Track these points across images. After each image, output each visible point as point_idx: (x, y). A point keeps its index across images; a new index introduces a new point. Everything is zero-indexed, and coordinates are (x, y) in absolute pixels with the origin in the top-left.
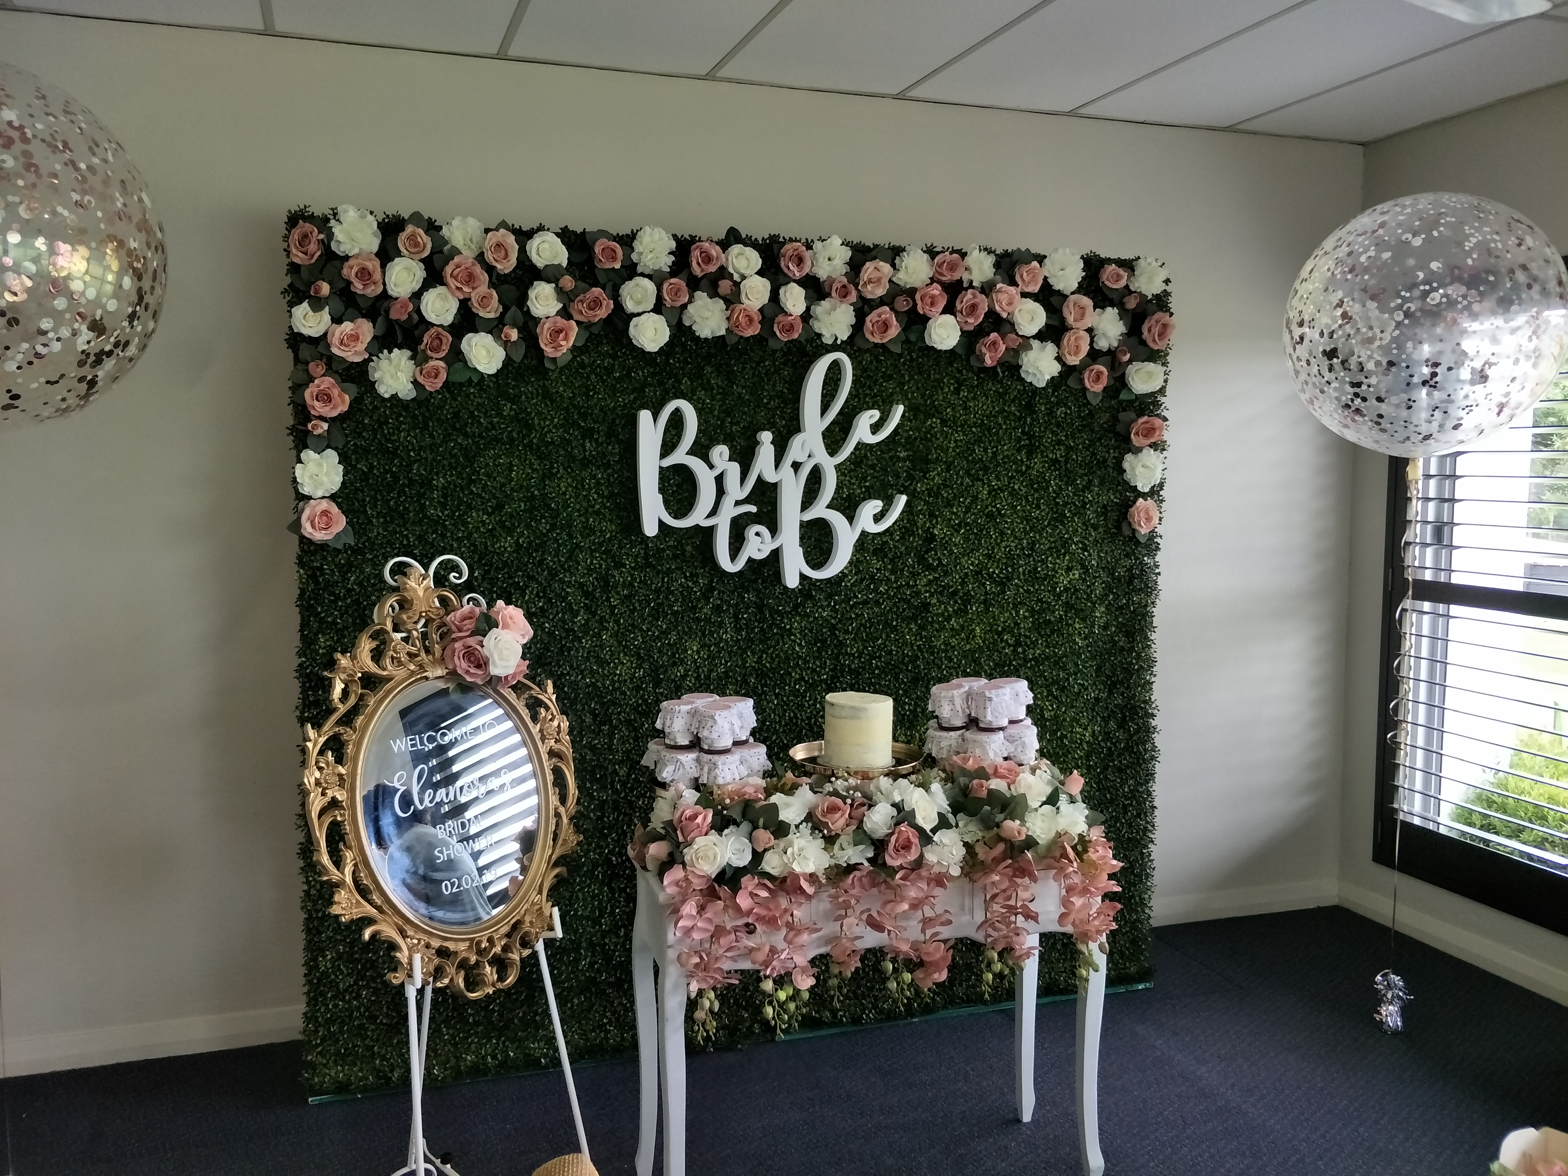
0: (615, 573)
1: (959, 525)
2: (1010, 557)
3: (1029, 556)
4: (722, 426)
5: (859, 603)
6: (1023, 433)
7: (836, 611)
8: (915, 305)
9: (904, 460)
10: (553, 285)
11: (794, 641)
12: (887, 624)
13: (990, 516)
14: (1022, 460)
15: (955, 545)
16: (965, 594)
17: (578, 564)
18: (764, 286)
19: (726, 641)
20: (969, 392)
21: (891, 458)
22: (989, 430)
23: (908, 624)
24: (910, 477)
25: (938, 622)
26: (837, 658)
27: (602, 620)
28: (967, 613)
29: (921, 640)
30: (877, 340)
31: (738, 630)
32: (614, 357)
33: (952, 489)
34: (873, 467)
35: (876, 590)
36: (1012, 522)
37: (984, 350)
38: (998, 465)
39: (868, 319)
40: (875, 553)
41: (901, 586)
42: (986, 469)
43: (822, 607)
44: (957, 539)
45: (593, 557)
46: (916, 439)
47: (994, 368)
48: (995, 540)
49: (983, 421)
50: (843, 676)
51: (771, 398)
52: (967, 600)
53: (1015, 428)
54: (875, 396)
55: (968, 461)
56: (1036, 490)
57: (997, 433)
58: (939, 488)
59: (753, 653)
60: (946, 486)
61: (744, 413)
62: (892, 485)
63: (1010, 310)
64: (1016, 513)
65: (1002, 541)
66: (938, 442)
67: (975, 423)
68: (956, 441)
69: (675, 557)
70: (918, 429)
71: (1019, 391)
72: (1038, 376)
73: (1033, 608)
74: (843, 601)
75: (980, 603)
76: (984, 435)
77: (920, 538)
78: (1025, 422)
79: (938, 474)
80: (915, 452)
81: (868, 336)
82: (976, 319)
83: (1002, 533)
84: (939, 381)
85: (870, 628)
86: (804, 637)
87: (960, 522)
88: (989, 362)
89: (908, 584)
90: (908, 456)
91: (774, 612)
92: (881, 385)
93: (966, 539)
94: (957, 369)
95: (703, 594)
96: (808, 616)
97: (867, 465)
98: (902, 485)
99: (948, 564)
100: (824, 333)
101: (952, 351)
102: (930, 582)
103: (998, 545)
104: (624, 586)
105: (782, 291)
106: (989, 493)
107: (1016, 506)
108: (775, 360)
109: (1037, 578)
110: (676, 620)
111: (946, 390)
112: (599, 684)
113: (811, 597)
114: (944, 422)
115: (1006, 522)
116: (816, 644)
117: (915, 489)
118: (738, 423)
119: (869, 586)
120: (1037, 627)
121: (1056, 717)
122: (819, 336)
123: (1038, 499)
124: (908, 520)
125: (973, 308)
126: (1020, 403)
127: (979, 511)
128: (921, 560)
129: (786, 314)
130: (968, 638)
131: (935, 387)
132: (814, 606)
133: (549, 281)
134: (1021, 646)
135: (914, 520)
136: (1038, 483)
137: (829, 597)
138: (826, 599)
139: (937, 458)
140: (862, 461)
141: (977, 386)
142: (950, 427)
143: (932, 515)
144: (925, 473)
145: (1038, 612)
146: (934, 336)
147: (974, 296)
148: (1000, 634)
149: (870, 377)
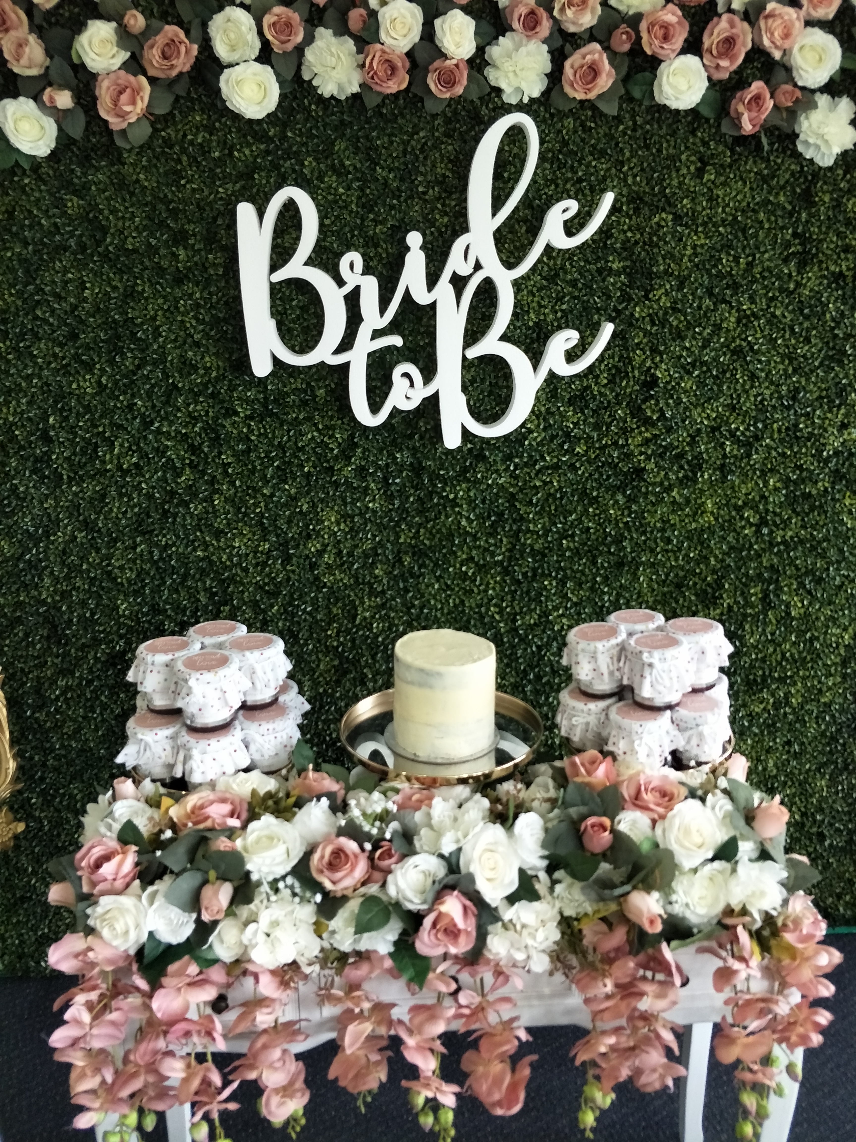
0: (227, 423)
1: (693, 364)
2: (761, 408)
3: (788, 408)
4: (361, 228)
5: (548, 468)
6: (795, 235)
7: (516, 477)
8: (639, 38)
9: (618, 274)
10: (114, 24)
11: (459, 513)
12: (584, 494)
13: (738, 353)
14: (790, 275)
15: (685, 392)
16: (695, 457)
17: (179, 410)
18: (413, 15)
19: (374, 512)
20: (718, 174)
21: (599, 271)
22: (744, 231)
23: (613, 496)
24: (626, 298)
25: (655, 494)
26: (516, 535)
27: (213, 480)
28: (695, 481)
29: (629, 515)
30: (580, 96)
31: (390, 498)
32: (211, 130)
33: (685, 315)
34: (573, 283)
35: (571, 451)
36: (768, 362)
37: (741, 108)
38: (755, 281)
39: (567, 64)
40: (571, 402)
41: (606, 446)
42: (735, 286)
43: (497, 471)
44: (688, 384)
45: (196, 402)
46: (636, 243)
47: (755, 137)
48: (743, 386)
49: (735, 218)
50: (523, 558)
51: (429, 185)
52: (697, 465)
53: (782, 228)
54: (580, 180)
55: (710, 275)
56: (807, 318)
57: (756, 236)
58: (666, 313)
59: (410, 527)
60: (674, 309)
61: (392, 207)
62: (598, 310)
63: (786, 46)
64: (774, 348)
65: (752, 387)
66: (668, 248)
67: (723, 220)
68: (694, 247)
69: (304, 403)
70: (640, 229)
71: (793, 174)
72: (823, 149)
73: (788, 478)
74: (526, 464)
75: (715, 470)
76: (736, 237)
77: (636, 382)
78: (798, 219)
79: (667, 294)
80: (634, 262)
81: (567, 89)
82: (732, 61)
83: (753, 377)
84: (674, 159)
85: (561, 498)
86: (474, 510)
87: (695, 361)
88: (747, 127)
89: (615, 443)
90: (624, 268)
91: (434, 476)
92: (588, 166)
93: (701, 384)
94: (702, 140)
95: (342, 452)
96: (480, 482)
97: (564, 281)
98: (615, 309)
99: (673, 417)
100: (503, 86)
101: (694, 112)
102: (647, 442)
103: (747, 392)
104: (240, 440)
105: (437, 22)
106: (739, 321)
107: (776, 340)
108: (432, 130)
109: (797, 438)
110: (308, 484)
111: (684, 171)
112: (215, 558)
113: (484, 458)
114: (677, 218)
115: (760, 362)
116: (489, 517)
117: (632, 315)
118: (383, 222)
119: (561, 445)
120: (791, 501)
121: (807, 615)
122: (498, 91)
123: (808, 330)
124: (621, 357)
125: (729, 42)
126: (794, 191)
127: (723, 345)
128: (636, 411)
129: (444, 56)
130: (695, 514)
131: (668, 167)
132: (488, 470)
133: (108, 19)
134: (766, 524)
135: (628, 357)
136: (810, 306)
137: (509, 458)
138: (504, 460)
139: (666, 272)
140: (557, 275)
141: (730, 166)
142: (687, 226)
143: (654, 350)
144: (647, 292)
145: (795, 482)
146: (667, 88)
147: (732, 25)
148: (739, 509)
149: (572, 153)
